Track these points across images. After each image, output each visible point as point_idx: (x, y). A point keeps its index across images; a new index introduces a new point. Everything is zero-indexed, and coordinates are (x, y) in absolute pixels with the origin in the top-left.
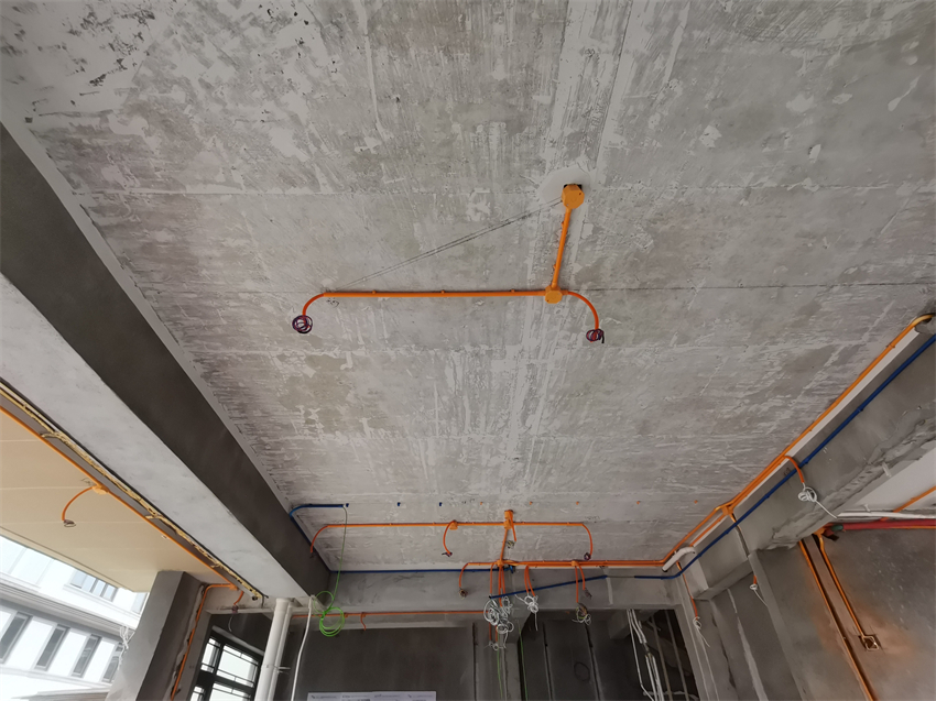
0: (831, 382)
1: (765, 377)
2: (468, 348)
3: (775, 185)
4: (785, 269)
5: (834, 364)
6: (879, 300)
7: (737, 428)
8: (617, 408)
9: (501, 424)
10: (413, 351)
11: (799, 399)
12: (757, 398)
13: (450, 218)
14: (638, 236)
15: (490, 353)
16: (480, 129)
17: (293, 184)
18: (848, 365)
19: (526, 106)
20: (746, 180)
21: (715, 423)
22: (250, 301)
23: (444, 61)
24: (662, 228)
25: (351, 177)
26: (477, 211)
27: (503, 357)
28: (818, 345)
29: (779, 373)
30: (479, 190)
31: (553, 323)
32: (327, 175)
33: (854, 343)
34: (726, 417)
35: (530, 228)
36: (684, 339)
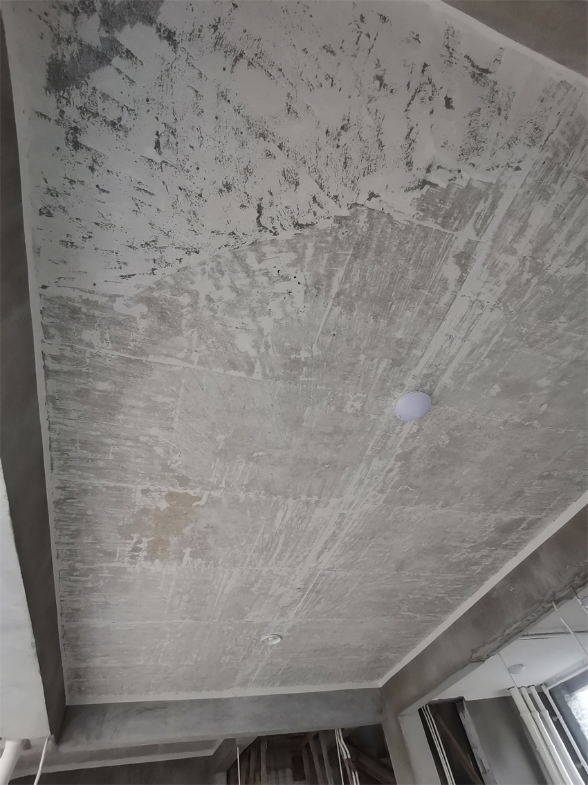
0: (519, 541)
1: (484, 534)
2: (304, 497)
3: (520, 421)
4: (512, 468)
5: (522, 529)
6: (556, 492)
7: (458, 569)
8: (388, 550)
9: (301, 559)
10: (261, 496)
11: (499, 551)
12: (476, 549)
13: (333, 408)
14: (442, 437)
15: (317, 503)
16: (376, 361)
17: (235, 368)
18: (530, 530)
19: (407, 354)
20: (506, 416)
21: (446, 565)
22: (146, 444)
23: (372, 321)
24: (457, 434)
25: (280, 372)
26: (352, 406)
27: (325, 506)
28: (517, 516)
29: (492, 532)
30: (358, 394)
31: (369, 485)
32: (264, 368)
33: (537, 517)
34: (454, 561)
35: (381, 423)
36: (446, 504)
